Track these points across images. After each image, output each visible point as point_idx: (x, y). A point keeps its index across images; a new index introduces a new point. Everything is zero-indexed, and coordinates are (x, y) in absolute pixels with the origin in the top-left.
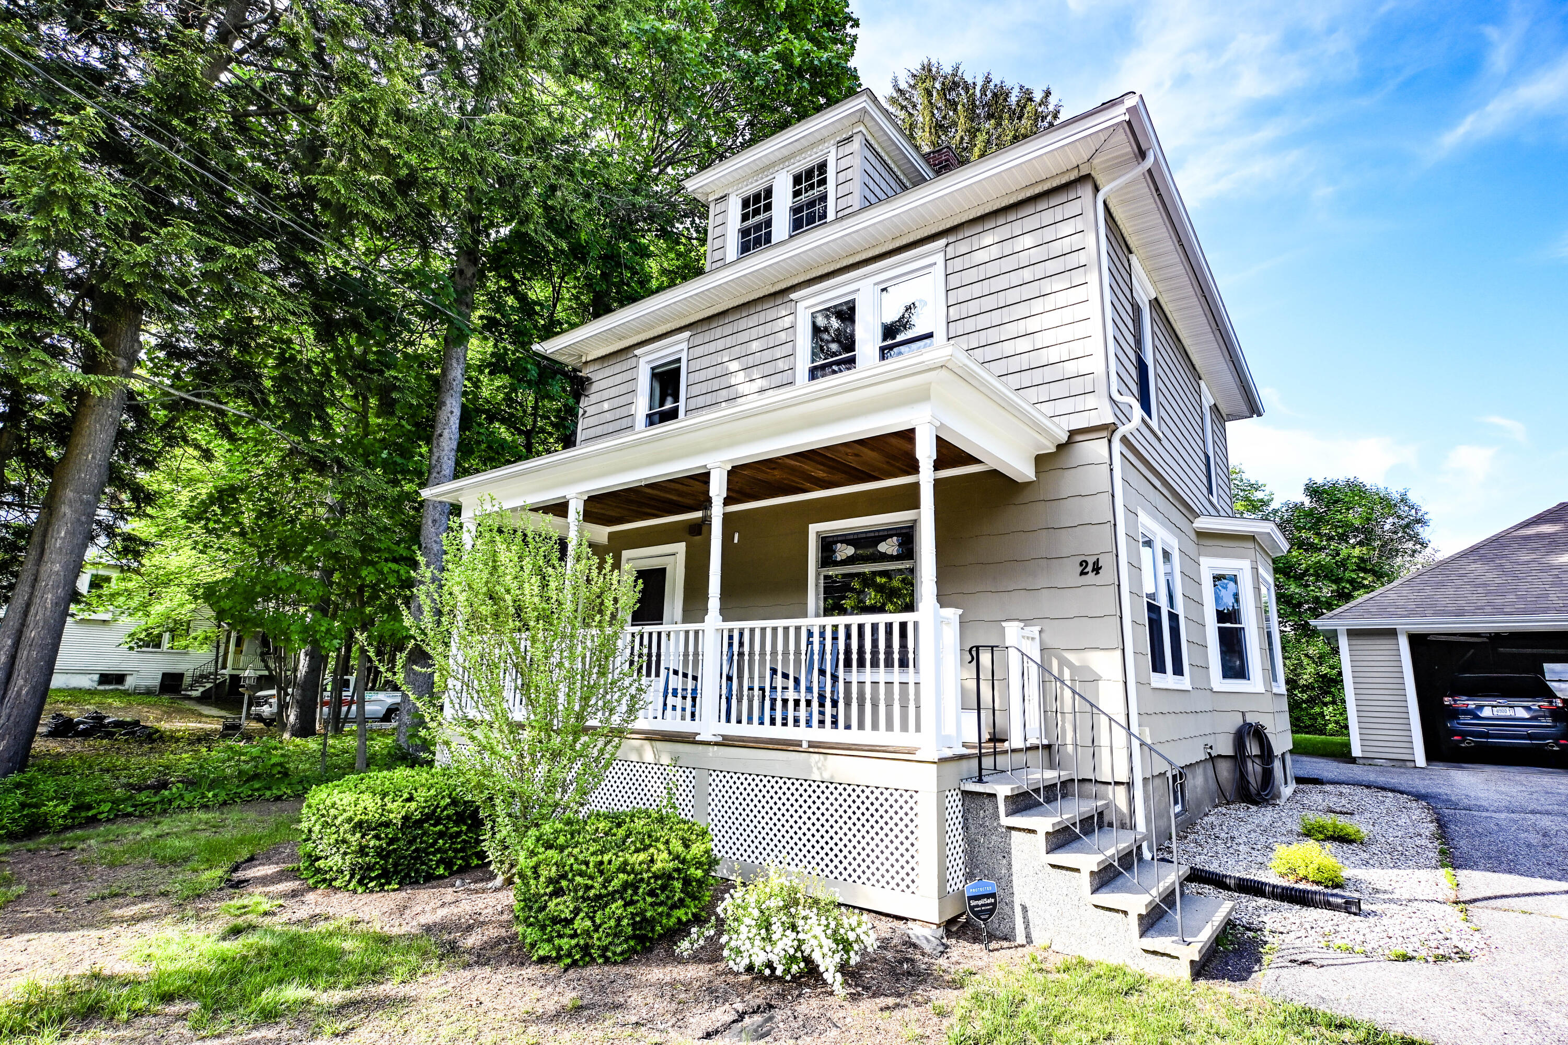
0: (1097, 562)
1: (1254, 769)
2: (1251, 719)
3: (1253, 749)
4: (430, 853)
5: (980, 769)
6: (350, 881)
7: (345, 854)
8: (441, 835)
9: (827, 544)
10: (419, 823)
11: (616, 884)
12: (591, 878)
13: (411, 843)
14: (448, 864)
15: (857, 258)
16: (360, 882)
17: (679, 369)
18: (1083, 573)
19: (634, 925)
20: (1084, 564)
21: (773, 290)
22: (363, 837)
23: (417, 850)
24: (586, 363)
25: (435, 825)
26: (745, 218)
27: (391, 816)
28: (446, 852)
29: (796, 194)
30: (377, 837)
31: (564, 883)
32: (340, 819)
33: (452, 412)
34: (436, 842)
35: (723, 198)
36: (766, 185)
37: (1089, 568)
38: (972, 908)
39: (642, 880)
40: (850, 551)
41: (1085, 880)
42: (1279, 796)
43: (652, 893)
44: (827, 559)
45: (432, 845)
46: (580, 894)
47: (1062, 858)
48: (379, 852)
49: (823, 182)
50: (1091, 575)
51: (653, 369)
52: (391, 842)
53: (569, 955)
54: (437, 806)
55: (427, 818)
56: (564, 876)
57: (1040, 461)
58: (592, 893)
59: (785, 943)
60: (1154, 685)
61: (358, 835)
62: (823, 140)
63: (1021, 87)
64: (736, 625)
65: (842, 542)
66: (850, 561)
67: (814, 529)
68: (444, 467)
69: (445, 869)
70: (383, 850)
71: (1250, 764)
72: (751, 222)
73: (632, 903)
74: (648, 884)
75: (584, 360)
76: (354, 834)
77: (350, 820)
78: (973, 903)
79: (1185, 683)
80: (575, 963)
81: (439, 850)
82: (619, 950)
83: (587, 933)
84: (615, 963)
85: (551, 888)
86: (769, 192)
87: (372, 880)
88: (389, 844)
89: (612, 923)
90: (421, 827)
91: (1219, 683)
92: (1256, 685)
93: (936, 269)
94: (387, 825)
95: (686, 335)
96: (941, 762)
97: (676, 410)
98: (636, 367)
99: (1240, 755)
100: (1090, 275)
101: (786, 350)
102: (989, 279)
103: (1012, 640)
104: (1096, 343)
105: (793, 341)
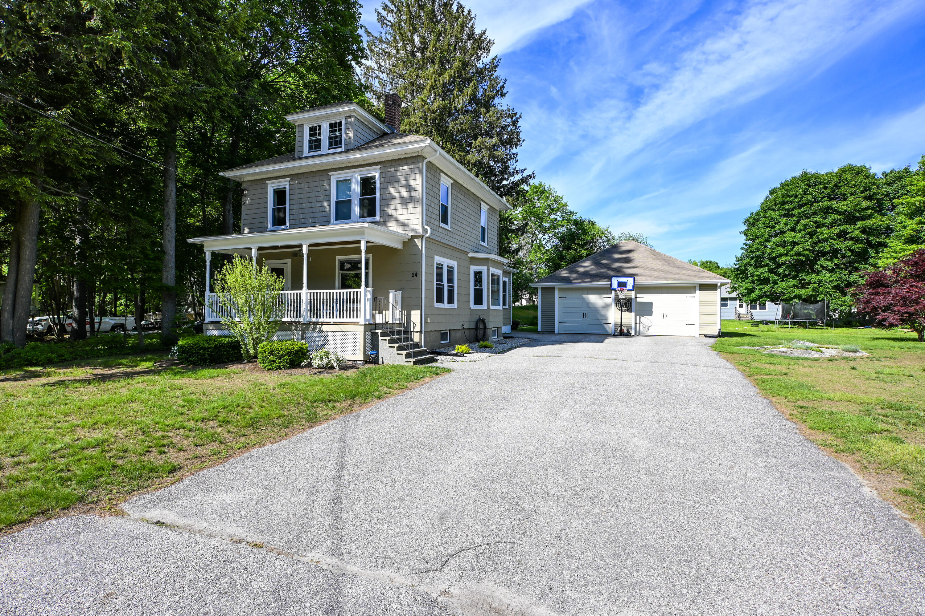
1: (480, 332)
2: (482, 317)
3: (481, 326)
4: (223, 356)
5: (376, 327)
8: (225, 351)
9: (342, 263)
10: (219, 348)
11: (285, 353)
12: (280, 352)
14: (228, 359)
15: (352, 164)
17: (285, 192)
18: (413, 277)
19: (290, 361)
20: (413, 274)
21: (322, 169)
22: (203, 352)
23: (219, 355)
24: (244, 182)
26: (311, 136)
29: (330, 132)
30: (208, 352)
35: (302, 125)
36: (319, 125)
40: (349, 266)
42: (488, 339)
43: (294, 355)
44: (342, 268)
45: (223, 354)
46: (277, 355)
47: (392, 345)
49: (340, 130)
50: (415, 277)
51: (274, 190)
52: (212, 352)
53: (275, 368)
57: (404, 243)
58: (280, 355)
60: (437, 307)
62: (340, 115)
64: (312, 291)
65: (346, 263)
66: (349, 269)
67: (337, 258)
70: (209, 355)
71: (479, 330)
72: (313, 138)
73: (290, 356)
75: (242, 180)
78: (371, 356)
79: (455, 306)
80: (277, 370)
81: (225, 355)
82: (287, 367)
83: (280, 363)
84: (286, 369)
86: (320, 128)
89: (285, 361)
91: (473, 306)
92: (484, 307)
93: (377, 175)
94: (210, 348)
95: (288, 179)
96: (365, 325)
97: (285, 208)
98: (267, 188)
99: (477, 328)
100: (419, 188)
101: (327, 193)
102: (392, 183)
103: (391, 296)
104: (419, 209)
105: (330, 190)
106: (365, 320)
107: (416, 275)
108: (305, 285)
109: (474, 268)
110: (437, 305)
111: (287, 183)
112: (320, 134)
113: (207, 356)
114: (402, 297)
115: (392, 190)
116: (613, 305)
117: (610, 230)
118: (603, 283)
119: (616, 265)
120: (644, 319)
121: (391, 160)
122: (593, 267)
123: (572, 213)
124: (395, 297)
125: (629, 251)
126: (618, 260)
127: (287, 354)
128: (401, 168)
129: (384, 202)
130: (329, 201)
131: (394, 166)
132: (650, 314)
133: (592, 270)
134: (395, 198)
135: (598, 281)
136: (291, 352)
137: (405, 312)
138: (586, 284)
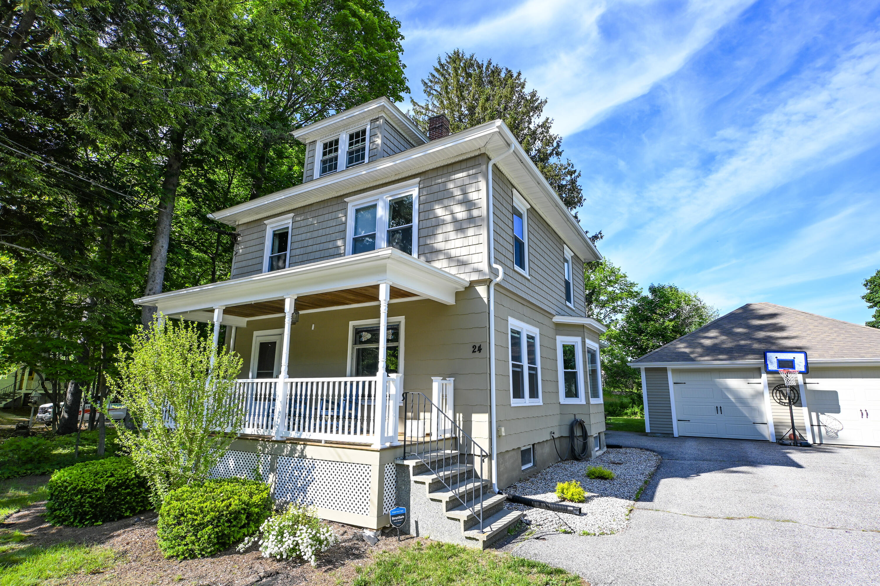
0: (480, 347)
1: (579, 443)
2: (578, 416)
3: (578, 432)
4: (122, 504)
5: (405, 453)
6: (74, 521)
7: (71, 506)
8: (129, 494)
9: (358, 332)
10: (115, 488)
11: (208, 518)
12: (197, 515)
13: (110, 499)
14: (133, 510)
15: (378, 183)
16: (80, 522)
17: (287, 233)
18: (474, 352)
19: (218, 538)
20: (474, 347)
21: (336, 195)
22: (82, 497)
23: (114, 503)
24: (238, 225)
25: (125, 489)
26: (324, 154)
27: (100, 486)
28: (131, 503)
29: (351, 144)
30: (90, 497)
31: (182, 518)
32: (69, 488)
33: (162, 247)
34: (126, 498)
35: (314, 142)
36: (336, 138)
37: (477, 349)
38: (392, 521)
39: (223, 515)
40: (369, 336)
41: (444, 505)
42: (590, 456)
43: (229, 521)
44: (357, 340)
45: (123, 500)
46: (190, 523)
47: (437, 495)
48: (91, 505)
49: (364, 140)
50: (477, 352)
51: (274, 231)
52: (99, 499)
53: (183, 554)
54: (127, 479)
55: (120, 486)
56: (182, 515)
57: (458, 294)
58: (196, 523)
59: (289, 542)
60: (513, 405)
61: (79, 496)
62: (364, 118)
63: (507, 69)
64: (295, 380)
65: (365, 331)
66: (368, 341)
67: (352, 324)
68: (157, 278)
69: (130, 513)
70: (94, 504)
71: (575, 440)
72: (327, 157)
73: (218, 526)
74: (226, 517)
75: (237, 223)
76: (77, 496)
77: (74, 488)
78: (393, 519)
79: (539, 402)
80: (185, 558)
81: (127, 502)
82: (209, 550)
83: (193, 543)
84: (207, 557)
85: (176, 521)
86: (337, 142)
87: (87, 520)
88: (97, 501)
89: (206, 537)
90: (117, 491)
91: (563, 400)
92: (581, 400)
93: (415, 193)
94: (97, 490)
95: (292, 215)
96: (382, 450)
97: (286, 255)
98: (265, 230)
99: (572, 436)
100: (483, 204)
101: (342, 228)
102: (439, 201)
103: (436, 386)
104: (484, 238)
105: (345, 223)
106: (383, 439)
107: (480, 350)
108: (284, 368)
109: (562, 340)
110: (515, 402)
111: (290, 221)
112: (336, 150)
113: (87, 508)
114: (455, 389)
115: (440, 211)
116: (767, 395)
117: (699, 296)
118: (751, 361)
119: (762, 334)
120: (826, 419)
121: (437, 168)
122: (724, 338)
123: (632, 285)
124: (443, 389)
125: (773, 316)
126: (761, 328)
127: (210, 522)
128: (453, 177)
129: (424, 233)
130: (344, 239)
131: (441, 176)
132: (837, 409)
133: (723, 342)
134: (444, 223)
135: (742, 357)
136: (219, 518)
137: (460, 417)
138: (722, 363)
